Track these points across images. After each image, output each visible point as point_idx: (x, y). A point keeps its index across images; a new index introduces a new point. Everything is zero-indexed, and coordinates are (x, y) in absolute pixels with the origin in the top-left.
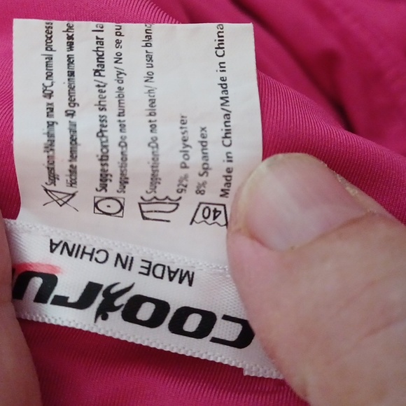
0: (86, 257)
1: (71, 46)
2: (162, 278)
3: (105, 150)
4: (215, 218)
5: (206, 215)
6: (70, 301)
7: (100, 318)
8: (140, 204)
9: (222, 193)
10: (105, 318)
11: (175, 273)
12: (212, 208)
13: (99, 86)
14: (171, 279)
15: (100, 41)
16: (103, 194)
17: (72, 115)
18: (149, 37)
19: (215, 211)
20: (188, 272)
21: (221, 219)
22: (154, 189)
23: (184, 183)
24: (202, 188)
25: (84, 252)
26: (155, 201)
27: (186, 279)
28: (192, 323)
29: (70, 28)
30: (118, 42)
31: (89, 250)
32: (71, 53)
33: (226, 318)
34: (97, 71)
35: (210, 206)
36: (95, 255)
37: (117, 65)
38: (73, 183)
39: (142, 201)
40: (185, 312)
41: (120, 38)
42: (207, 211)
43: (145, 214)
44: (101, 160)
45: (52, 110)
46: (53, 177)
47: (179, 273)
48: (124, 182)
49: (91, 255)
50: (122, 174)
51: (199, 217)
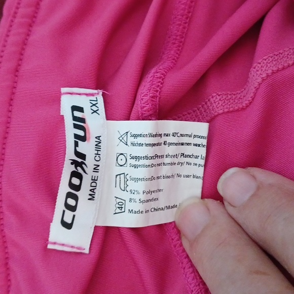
0: (96, 152)
1: (196, 145)
2: (91, 186)
3: (150, 158)
4: (119, 208)
5: (120, 204)
6: (77, 148)
7: (72, 161)
8: (124, 173)
9: (130, 210)
10: (72, 164)
11: (93, 192)
12: (123, 206)
13: (177, 155)
14: (91, 190)
15: (197, 157)
16: (129, 158)
17: (164, 144)
18: (197, 177)
19: (122, 208)
20: (94, 197)
21: (118, 210)
22: (132, 179)
23: (136, 193)
24: (133, 201)
25: (98, 150)
26: (126, 180)
27: (91, 197)
28: (71, 202)
29: (204, 146)
30: (196, 164)
31: (99, 153)
32: (192, 145)
33: (74, 216)
34: (183, 154)
35: (124, 205)
36: (98, 156)
37: (186, 163)
38: (133, 144)
39: (126, 175)
40: (76, 198)
41: (198, 166)
42: (122, 204)
43: (119, 176)
44: (146, 157)
45: (167, 136)
46: (135, 136)
47: (93, 193)
48: (135, 166)
49: (97, 154)
50: (139, 166)
51: (118, 200)
